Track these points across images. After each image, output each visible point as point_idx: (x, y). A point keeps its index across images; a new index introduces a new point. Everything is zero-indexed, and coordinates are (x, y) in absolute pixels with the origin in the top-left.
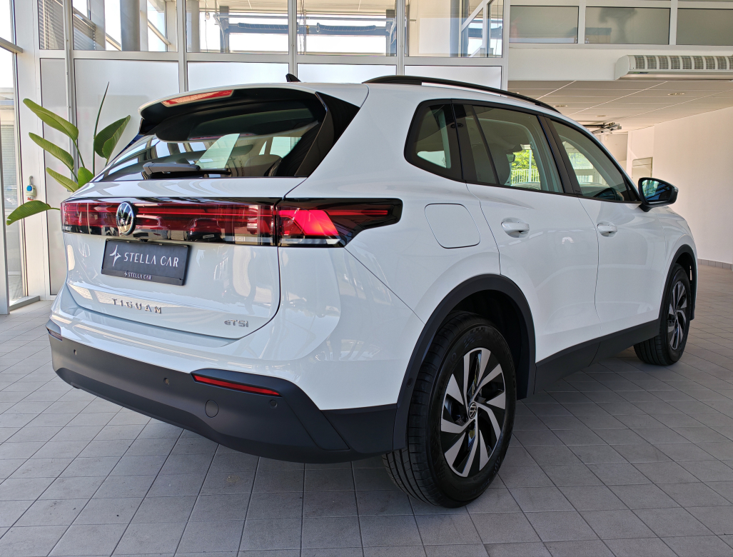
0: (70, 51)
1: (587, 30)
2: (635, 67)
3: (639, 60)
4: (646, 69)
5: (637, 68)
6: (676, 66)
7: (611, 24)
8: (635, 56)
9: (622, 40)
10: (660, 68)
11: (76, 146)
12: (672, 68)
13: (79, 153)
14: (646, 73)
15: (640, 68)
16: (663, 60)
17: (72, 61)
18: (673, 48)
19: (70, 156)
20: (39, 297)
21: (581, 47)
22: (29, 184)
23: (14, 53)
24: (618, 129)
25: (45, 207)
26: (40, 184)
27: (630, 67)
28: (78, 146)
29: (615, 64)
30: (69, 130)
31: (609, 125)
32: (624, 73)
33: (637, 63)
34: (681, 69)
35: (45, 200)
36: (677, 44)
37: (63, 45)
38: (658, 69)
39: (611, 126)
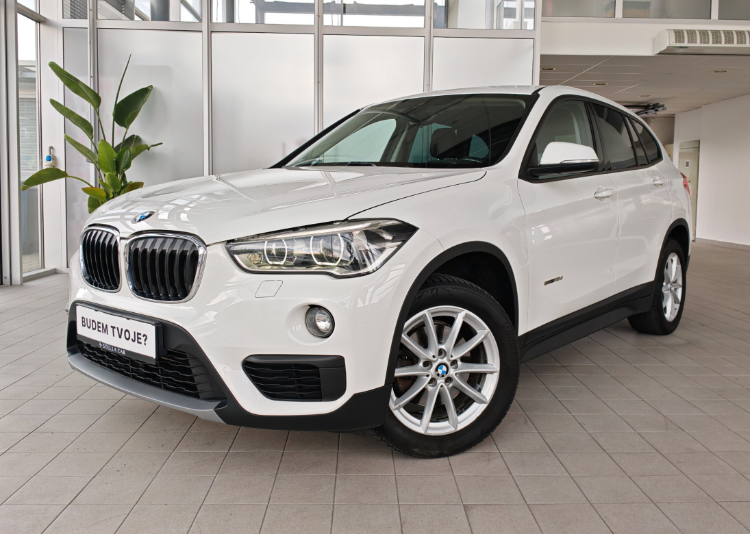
0: (93, 20)
1: (625, 4)
2: (674, 41)
3: (679, 34)
4: (686, 44)
5: (676, 42)
6: (717, 39)
8: (675, 31)
10: (701, 43)
13: (99, 121)
14: (686, 47)
15: (680, 42)
16: (704, 34)
17: (95, 31)
18: (715, 23)
19: (90, 125)
20: (56, 269)
21: (619, 21)
22: (48, 154)
23: (37, 22)
24: (663, 110)
25: (63, 175)
26: (60, 155)
27: (669, 41)
28: (98, 114)
29: (654, 39)
30: (91, 97)
31: (654, 105)
32: (663, 48)
33: (676, 38)
34: (723, 44)
35: (64, 170)
36: (719, 19)
37: (87, 14)
38: (698, 44)
39: (656, 107)
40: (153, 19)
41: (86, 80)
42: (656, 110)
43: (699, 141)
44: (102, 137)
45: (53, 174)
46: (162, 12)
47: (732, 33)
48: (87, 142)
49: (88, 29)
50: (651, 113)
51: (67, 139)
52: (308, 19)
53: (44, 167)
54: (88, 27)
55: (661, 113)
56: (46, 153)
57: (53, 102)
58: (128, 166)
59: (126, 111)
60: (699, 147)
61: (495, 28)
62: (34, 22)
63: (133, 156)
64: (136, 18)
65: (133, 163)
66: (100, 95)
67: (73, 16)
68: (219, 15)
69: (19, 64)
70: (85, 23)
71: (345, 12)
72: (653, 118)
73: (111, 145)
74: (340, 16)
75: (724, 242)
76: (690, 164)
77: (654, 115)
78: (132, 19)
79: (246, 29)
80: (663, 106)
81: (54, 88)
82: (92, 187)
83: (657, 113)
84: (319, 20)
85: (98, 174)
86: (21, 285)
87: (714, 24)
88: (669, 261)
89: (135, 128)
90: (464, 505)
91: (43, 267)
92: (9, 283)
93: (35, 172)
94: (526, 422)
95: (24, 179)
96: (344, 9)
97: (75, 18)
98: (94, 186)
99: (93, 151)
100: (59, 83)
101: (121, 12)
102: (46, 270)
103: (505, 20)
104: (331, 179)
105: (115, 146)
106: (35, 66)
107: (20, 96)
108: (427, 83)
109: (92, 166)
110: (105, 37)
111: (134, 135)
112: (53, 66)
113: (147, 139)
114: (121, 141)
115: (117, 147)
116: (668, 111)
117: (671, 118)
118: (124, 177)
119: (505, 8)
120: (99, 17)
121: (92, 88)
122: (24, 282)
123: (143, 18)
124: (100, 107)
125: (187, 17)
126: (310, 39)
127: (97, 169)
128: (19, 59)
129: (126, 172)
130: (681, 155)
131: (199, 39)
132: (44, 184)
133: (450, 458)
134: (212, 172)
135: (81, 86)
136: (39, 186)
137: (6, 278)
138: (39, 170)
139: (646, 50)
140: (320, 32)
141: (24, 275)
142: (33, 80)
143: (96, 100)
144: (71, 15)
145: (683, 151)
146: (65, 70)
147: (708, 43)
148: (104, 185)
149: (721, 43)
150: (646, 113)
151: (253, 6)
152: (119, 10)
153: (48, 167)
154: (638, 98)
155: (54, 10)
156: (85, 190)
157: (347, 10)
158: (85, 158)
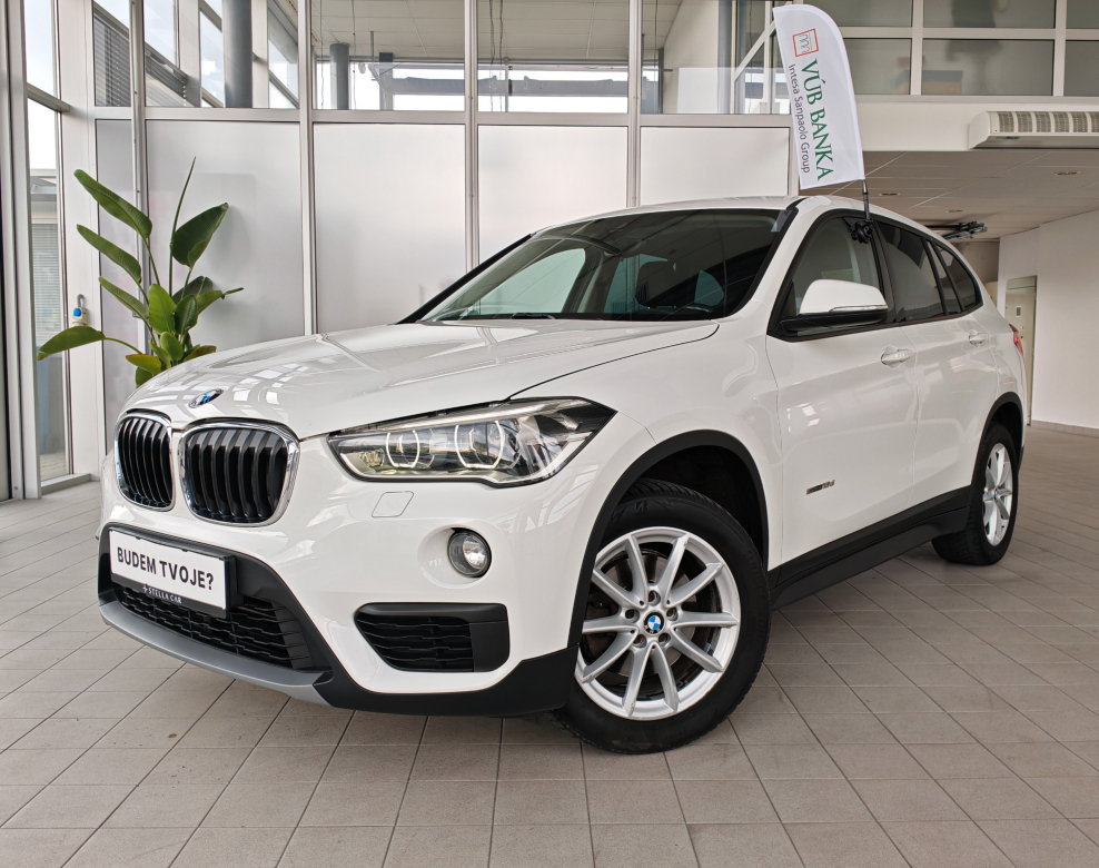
0: (140, 108)
1: (926, 75)
2: (998, 129)
3: (1005, 119)
4: (1016, 133)
5: (1001, 131)
6: (1062, 126)
7: (965, 65)
8: (1000, 114)
9: (982, 89)
10: (1038, 131)
11: (147, 246)
12: (1056, 131)
13: (151, 258)
14: (1016, 138)
15: (1007, 131)
16: (1042, 117)
17: (143, 124)
18: (1058, 101)
19: (136, 263)
20: (90, 475)
21: (916, 101)
22: (77, 306)
23: (57, 111)
24: (982, 231)
25: (99, 336)
26: (94, 306)
27: (990, 130)
28: (149, 248)
29: (969, 126)
30: (137, 222)
31: (968, 225)
32: (982, 139)
34: (1071, 133)
35: (98, 329)
36: (1065, 95)
37: (130, 99)
38: (1034, 133)
39: (971, 227)
40: (229, 105)
41: (130, 197)
42: (972, 232)
43: (1036, 277)
44: (154, 281)
45: (85, 335)
46: (241, 95)
47: (1085, 117)
48: (133, 289)
49: (133, 122)
50: (964, 237)
51: (104, 283)
52: (456, 103)
53: (71, 326)
54: (132, 118)
55: (978, 236)
56: (73, 305)
57: (81, 229)
58: (193, 323)
59: (188, 242)
60: (1036, 287)
61: (732, 112)
62: (53, 112)
63: (200, 308)
64: (204, 104)
65: (201, 318)
66: (151, 218)
67: (111, 103)
68: (326, 98)
69: (32, 174)
70: (127, 113)
71: (510, 93)
72: (968, 244)
73: (168, 292)
74: (503, 98)
75: (1074, 427)
76: (1022, 311)
77: (969, 240)
78: (198, 105)
79: (367, 118)
80: (982, 225)
81: (82, 209)
82: (140, 353)
83: (974, 235)
84: (472, 104)
85: (150, 336)
86: (39, 498)
87: (1059, 103)
88: (992, 455)
89: (203, 267)
90: (687, 825)
91: (72, 471)
92: (21, 496)
93: (58, 333)
94: (781, 699)
95: (40, 343)
96: (511, 88)
97: (113, 105)
98: (143, 352)
99: (142, 301)
100: (91, 202)
101: (181, 95)
102: (75, 476)
103: (747, 100)
104: (490, 338)
105: (173, 294)
106: (55, 177)
107: (33, 222)
108: (631, 195)
109: (141, 324)
110: (158, 132)
111: (202, 277)
112: (81, 175)
113: (221, 283)
114: (183, 286)
115: (176, 294)
116: (990, 233)
117: (994, 244)
118: (187, 338)
119: (747, 84)
120: (148, 104)
121: (139, 209)
122: (43, 494)
123: (214, 104)
124: (151, 235)
125: (279, 101)
126: (459, 132)
127: (148, 329)
128: (31, 167)
129: (191, 332)
130: (1009, 298)
131: (295, 134)
132: (71, 350)
133: (667, 753)
134: (316, 329)
135: (121, 205)
136: (63, 352)
137: (16, 488)
138: (63, 330)
139: (957, 143)
140: (473, 122)
141: (43, 484)
142: (53, 198)
143: (144, 225)
144: (108, 102)
145: (1013, 292)
146: (100, 182)
147: (1049, 131)
148: (159, 351)
149: (1068, 130)
150: (958, 236)
151: (376, 85)
152: (178, 93)
153: (77, 325)
154: (945, 214)
155: (81, 94)
156: (130, 358)
157: (513, 89)
158: (130, 312)
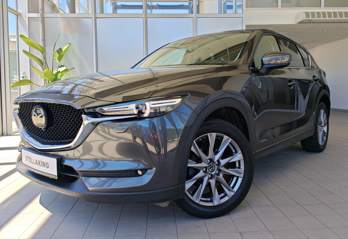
0: (42, 13)
8: (306, 13)
9: (299, 5)
11: (45, 57)
12: (323, 18)
14: (310, 20)
15: (308, 18)
16: (318, 14)
17: (43, 19)
19: (42, 61)
21: (280, 9)
26: (28, 74)
27: (303, 17)
29: (296, 17)
32: (300, 21)
33: (306, 16)
37: (39, 11)
38: (316, 18)
41: (40, 43)
46: (72, 10)
47: (331, 13)
49: (40, 18)
52: (140, 11)
57: (24, 51)
62: (15, 15)
70: (38, 15)
84: (145, 11)
87: (323, 9)
92: (6, 134)
96: (153, 7)
101: (53, 10)
103: (228, 10)
110: (47, 21)
119: (227, 5)
122: (13, 134)
126: (141, 21)
131: (90, 22)
137: (4, 132)
140: (146, 17)
141: (13, 131)
149: (326, 17)
155: (23, 9)
